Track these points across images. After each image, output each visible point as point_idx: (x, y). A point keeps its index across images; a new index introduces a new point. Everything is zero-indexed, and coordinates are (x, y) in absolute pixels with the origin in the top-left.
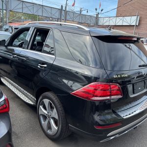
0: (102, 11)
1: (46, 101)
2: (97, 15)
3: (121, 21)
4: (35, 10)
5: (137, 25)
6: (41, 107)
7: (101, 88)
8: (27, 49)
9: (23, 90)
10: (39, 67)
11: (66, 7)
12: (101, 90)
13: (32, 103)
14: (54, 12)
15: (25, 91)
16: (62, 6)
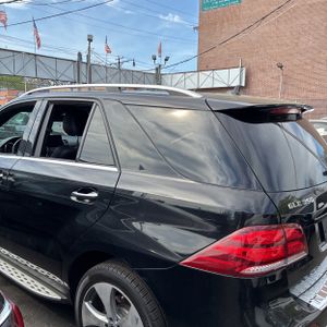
0: (166, 60)
1: (104, 290)
2: (157, 69)
3: (210, 80)
4: (18, 65)
5: (243, 85)
6: (87, 305)
7: (261, 240)
8: (32, 155)
9: (25, 262)
10: (74, 199)
11: (88, 57)
12: (262, 245)
13: (57, 297)
14: (62, 67)
15: (30, 264)
16: (80, 55)
